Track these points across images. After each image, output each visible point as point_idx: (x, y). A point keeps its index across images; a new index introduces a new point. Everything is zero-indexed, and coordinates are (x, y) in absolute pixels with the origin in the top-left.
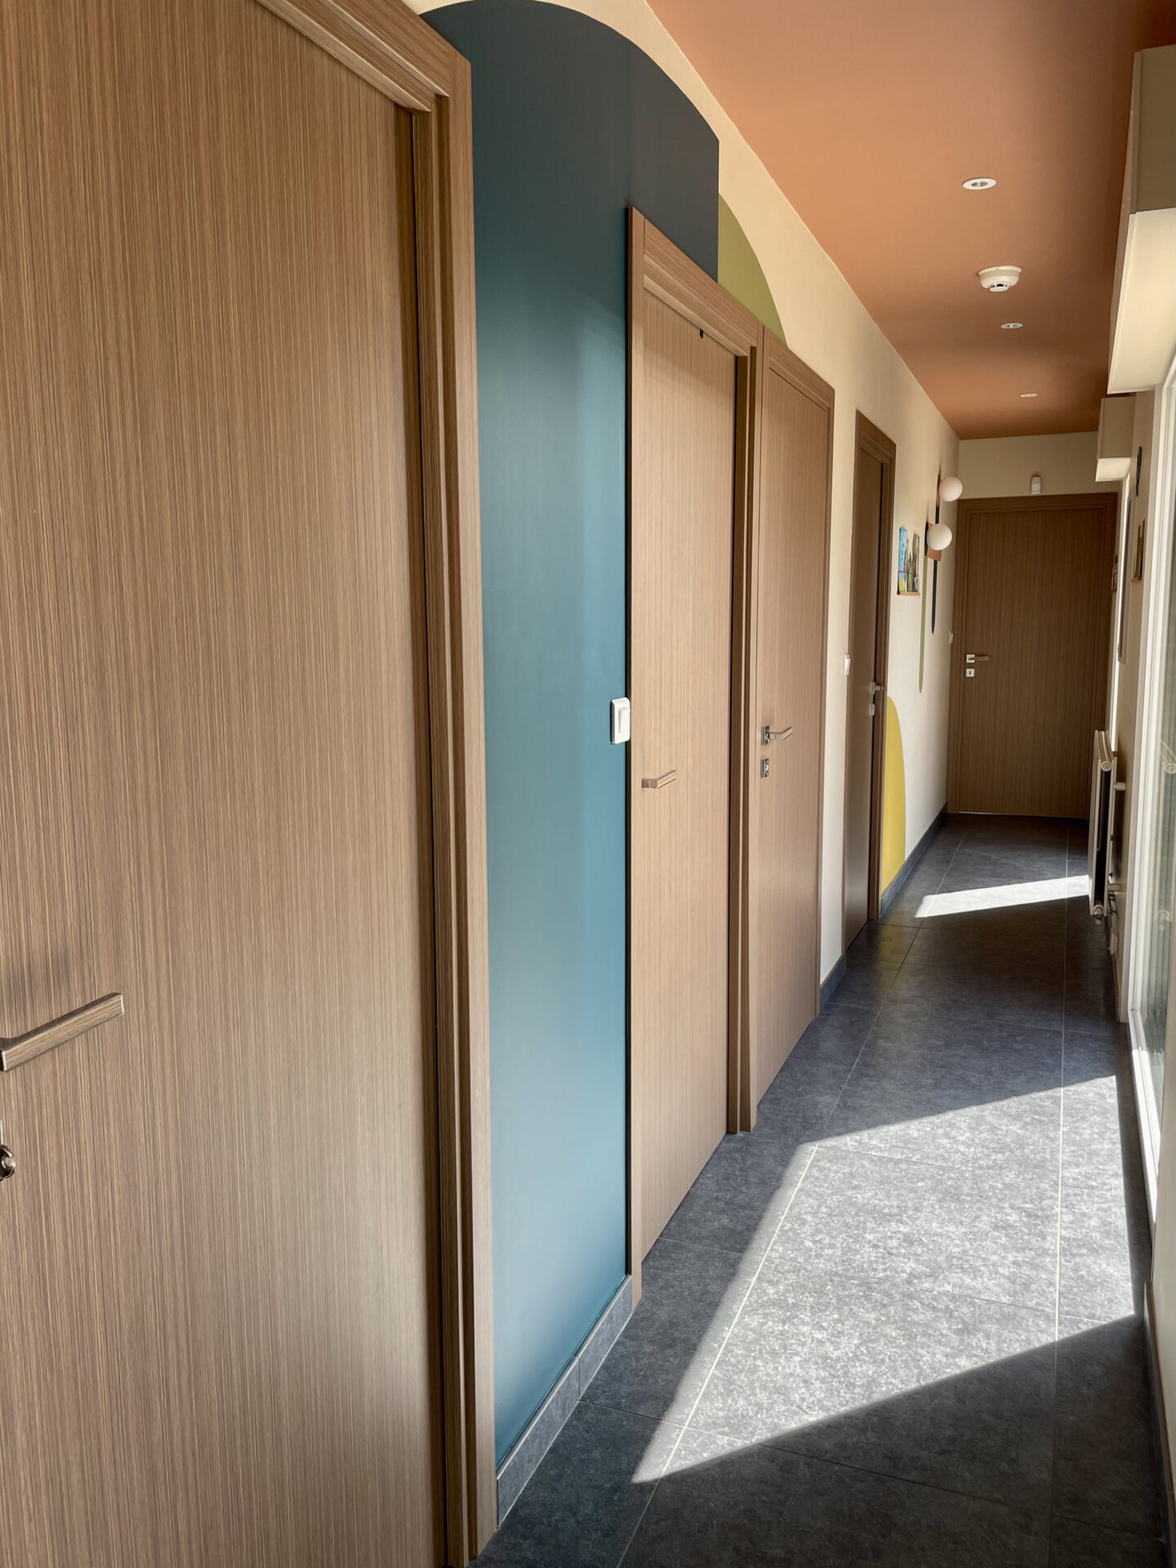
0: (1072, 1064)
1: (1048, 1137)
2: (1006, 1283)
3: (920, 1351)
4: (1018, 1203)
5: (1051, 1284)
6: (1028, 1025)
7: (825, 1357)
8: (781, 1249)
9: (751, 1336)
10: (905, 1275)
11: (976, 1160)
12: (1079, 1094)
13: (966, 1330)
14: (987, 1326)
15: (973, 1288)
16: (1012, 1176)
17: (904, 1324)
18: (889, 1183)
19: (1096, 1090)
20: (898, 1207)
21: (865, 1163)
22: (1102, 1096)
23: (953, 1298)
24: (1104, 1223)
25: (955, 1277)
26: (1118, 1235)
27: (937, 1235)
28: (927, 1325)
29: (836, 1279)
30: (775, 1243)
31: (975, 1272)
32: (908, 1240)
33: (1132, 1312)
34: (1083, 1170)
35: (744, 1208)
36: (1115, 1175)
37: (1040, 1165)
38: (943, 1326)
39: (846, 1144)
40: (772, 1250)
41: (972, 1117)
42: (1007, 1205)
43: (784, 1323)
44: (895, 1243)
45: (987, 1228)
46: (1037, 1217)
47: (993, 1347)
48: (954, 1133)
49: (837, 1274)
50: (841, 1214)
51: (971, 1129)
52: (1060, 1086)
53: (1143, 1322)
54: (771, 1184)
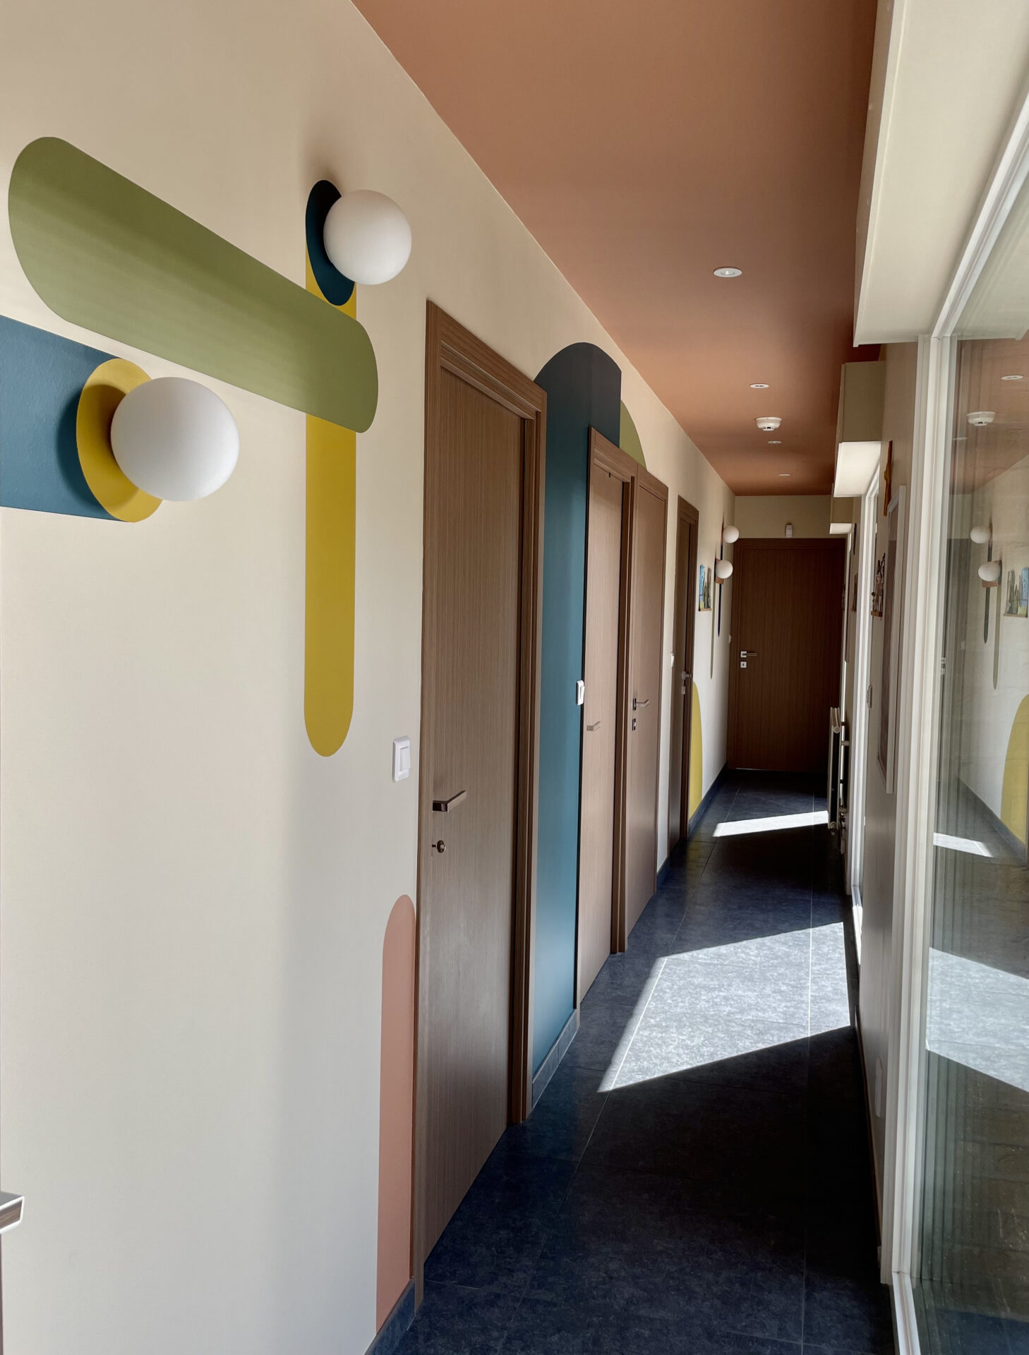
0: (817, 916)
1: (803, 952)
2: (782, 1015)
3: (737, 1042)
4: (787, 981)
5: (805, 1015)
6: (789, 897)
7: (687, 1046)
8: (654, 1004)
9: (645, 1039)
10: (725, 1013)
11: (761, 963)
12: (821, 931)
13: (760, 1033)
14: (772, 1032)
15: (764, 1017)
16: (783, 970)
17: (727, 1032)
18: (711, 974)
19: (832, 929)
20: (718, 985)
21: (696, 965)
22: (836, 932)
23: (753, 1021)
24: (835, 989)
25: (754, 1013)
26: (842, 994)
27: (742, 996)
28: (740, 1032)
29: (687, 1015)
30: (650, 1001)
31: (764, 1011)
32: (726, 998)
33: (849, 1024)
34: (823, 967)
35: (629, 987)
36: (842, 968)
37: (800, 965)
38: (749, 1032)
39: (684, 957)
40: (649, 1004)
41: (758, 943)
42: (780, 982)
43: (662, 1033)
44: (718, 1000)
45: (770, 993)
46: (797, 987)
47: (775, 1039)
48: (748, 951)
49: (688, 1013)
50: (686, 989)
51: (757, 949)
52: (809, 927)
53: (854, 1029)
54: (644, 976)
